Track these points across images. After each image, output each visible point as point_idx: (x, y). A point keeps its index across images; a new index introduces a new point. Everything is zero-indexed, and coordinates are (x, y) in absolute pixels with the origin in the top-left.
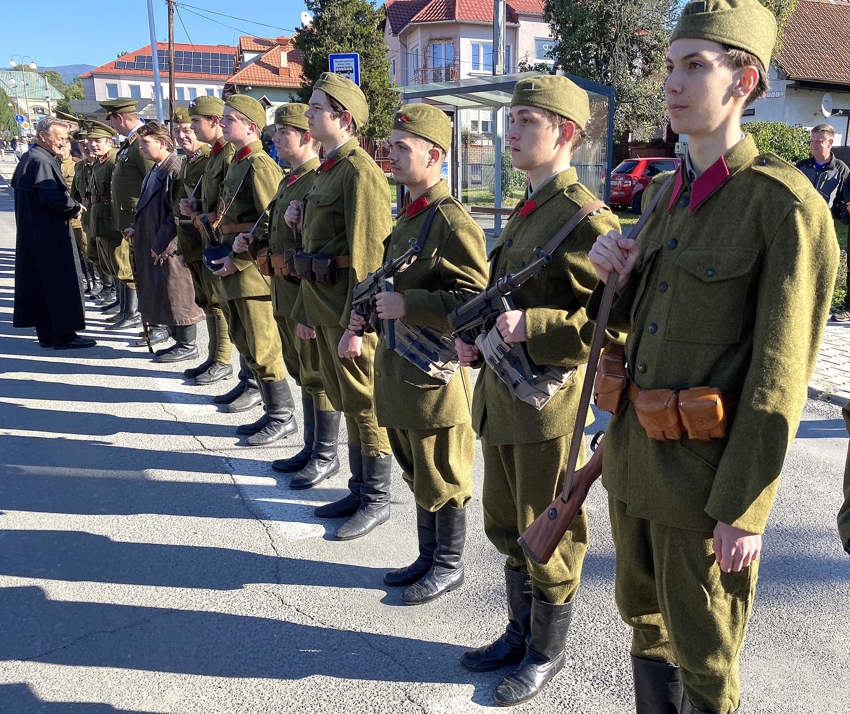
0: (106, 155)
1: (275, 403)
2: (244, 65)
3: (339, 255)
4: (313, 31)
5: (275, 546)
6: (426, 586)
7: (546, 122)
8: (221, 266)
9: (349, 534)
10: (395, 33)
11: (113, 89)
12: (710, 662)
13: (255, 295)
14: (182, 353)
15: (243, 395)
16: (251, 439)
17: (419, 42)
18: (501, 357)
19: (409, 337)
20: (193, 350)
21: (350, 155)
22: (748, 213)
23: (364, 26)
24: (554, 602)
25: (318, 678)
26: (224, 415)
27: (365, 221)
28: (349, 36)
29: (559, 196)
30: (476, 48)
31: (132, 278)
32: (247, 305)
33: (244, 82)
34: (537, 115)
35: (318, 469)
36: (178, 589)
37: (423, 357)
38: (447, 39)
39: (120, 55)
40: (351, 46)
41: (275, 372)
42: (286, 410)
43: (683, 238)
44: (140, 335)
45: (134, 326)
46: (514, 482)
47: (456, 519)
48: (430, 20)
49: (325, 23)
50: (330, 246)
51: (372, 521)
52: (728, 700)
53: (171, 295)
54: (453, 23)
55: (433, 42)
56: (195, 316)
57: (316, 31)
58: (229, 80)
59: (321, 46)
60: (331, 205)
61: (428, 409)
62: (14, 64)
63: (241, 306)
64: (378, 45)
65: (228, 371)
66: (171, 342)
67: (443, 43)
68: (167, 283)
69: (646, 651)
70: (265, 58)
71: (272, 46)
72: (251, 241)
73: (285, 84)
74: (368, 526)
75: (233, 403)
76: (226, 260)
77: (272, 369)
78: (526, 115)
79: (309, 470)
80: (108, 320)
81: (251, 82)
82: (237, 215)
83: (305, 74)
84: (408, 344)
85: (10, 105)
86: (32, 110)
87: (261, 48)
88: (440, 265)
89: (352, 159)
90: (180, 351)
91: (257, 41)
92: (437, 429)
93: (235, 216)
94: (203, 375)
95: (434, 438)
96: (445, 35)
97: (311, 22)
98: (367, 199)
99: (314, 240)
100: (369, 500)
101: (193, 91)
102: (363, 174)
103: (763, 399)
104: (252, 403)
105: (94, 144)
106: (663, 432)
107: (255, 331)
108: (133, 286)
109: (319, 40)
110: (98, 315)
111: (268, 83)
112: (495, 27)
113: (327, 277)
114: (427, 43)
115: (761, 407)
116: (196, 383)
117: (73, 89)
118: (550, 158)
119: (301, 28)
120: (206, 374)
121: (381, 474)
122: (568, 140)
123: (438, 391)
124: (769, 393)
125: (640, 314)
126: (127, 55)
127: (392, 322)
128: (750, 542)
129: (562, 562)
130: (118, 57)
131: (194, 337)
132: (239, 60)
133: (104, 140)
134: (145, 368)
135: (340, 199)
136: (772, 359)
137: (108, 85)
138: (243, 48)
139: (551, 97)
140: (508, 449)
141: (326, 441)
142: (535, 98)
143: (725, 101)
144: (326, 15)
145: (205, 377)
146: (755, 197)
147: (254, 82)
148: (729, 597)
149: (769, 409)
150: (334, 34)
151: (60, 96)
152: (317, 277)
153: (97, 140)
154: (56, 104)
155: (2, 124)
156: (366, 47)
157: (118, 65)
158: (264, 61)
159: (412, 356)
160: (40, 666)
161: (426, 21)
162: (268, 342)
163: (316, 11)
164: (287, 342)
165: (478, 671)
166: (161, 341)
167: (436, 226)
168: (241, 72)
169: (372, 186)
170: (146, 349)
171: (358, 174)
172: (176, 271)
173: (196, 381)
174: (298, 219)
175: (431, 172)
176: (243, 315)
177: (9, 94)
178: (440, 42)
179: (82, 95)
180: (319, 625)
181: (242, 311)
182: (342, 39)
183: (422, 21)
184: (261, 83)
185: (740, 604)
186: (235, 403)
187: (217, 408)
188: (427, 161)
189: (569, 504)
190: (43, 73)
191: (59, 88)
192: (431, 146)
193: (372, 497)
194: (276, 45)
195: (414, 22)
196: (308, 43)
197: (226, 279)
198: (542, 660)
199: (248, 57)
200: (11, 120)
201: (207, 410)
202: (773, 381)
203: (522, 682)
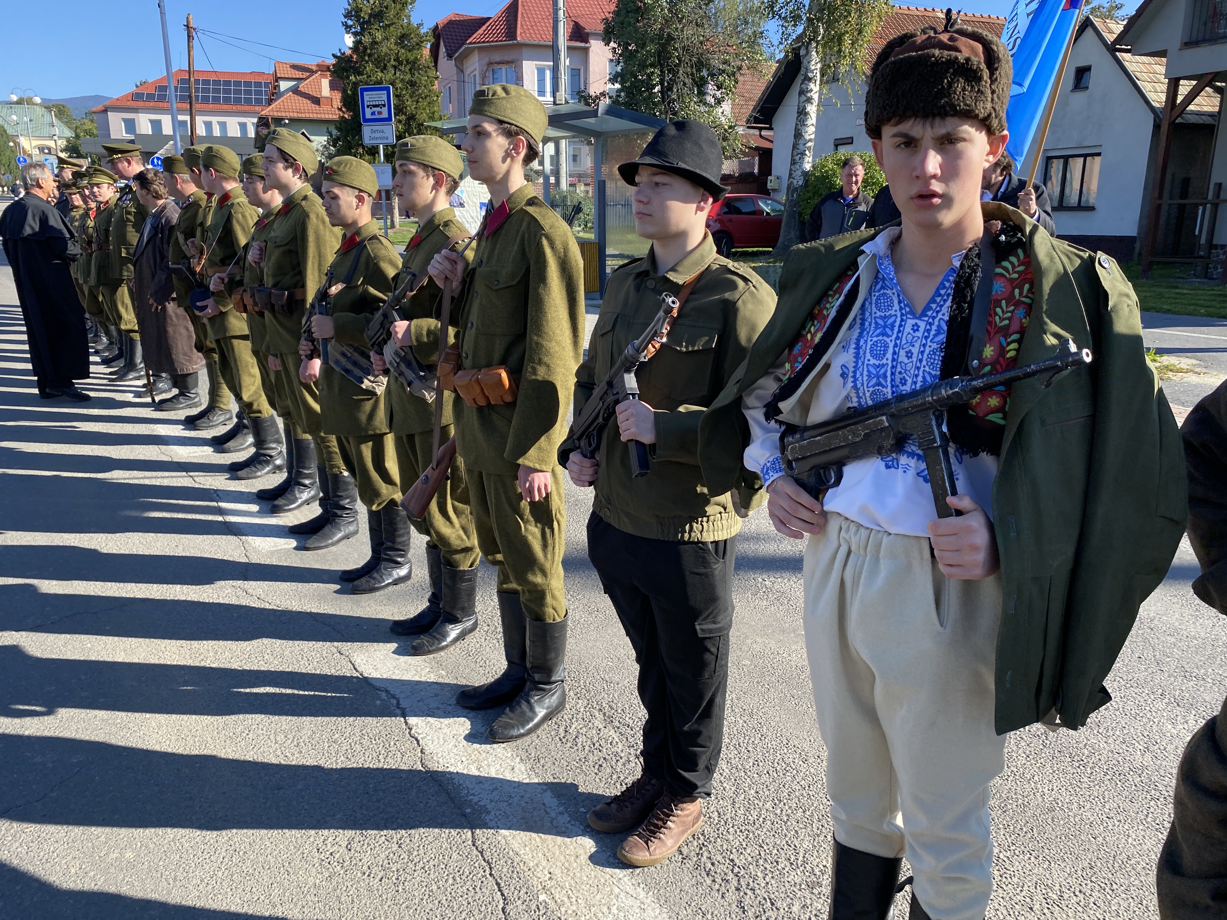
0: (107, 202)
1: (263, 438)
2: (281, 95)
3: (295, 288)
4: (352, 57)
5: (248, 554)
6: (374, 579)
7: (421, 173)
8: (206, 307)
9: (317, 545)
10: (450, 56)
11: (130, 125)
12: (531, 577)
13: (239, 334)
14: (183, 401)
15: (238, 436)
16: (240, 473)
17: (477, 65)
18: (398, 360)
19: (343, 354)
20: (195, 398)
21: (302, 200)
22: (518, 238)
23: (410, 51)
24: (458, 567)
25: (266, 641)
26: (218, 455)
27: (317, 257)
28: (393, 62)
29: (437, 230)
30: (541, 72)
31: (136, 328)
32: (231, 344)
33: (279, 114)
34: (413, 168)
35: (298, 496)
36: (155, 585)
37: (358, 372)
38: (508, 62)
39: (139, 84)
40: (395, 73)
41: (261, 408)
42: (274, 446)
43: (485, 260)
44: (144, 386)
45: (138, 378)
46: (418, 465)
47: (398, 518)
48: (488, 42)
49: (365, 48)
50: (287, 280)
51: (340, 535)
52: (551, 611)
53: (171, 343)
54: (514, 45)
55: (492, 67)
56: (196, 364)
57: (355, 57)
58: (263, 113)
59: (360, 74)
60: (286, 244)
61: (363, 418)
62: (14, 98)
63: (226, 345)
64: (426, 72)
65: (228, 416)
66: (175, 391)
67: (504, 67)
68: (166, 332)
69: (504, 586)
70: (303, 88)
71: (312, 72)
72: (226, 280)
73: (327, 116)
74: (336, 539)
75: (228, 444)
76: (210, 302)
77: (258, 405)
78: (405, 168)
79: (288, 495)
80: (111, 373)
81: (287, 114)
82: (219, 258)
83: (344, 105)
84: (343, 361)
85: (11, 144)
86: (37, 150)
87: (299, 74)
88: (366, 291)
89: (303, 203)
90: (181, 399)
91: (295, 67)
92: (372, 435)
93: (217, 259)
94: (203, 420)
95: (370, 444)
96: (506, 58)
97: (350, 48)
98: (318, 238)
99: (274, 276)
100: (336, 516)
101: (223, 125)
102: (313, 216)
103: (534, 372)
104: (248, 444)
105: (96, 189)
106: (474, 399)
107: (240, 368)
108: (137, 337)
109: (360, 67)
110: (102, 369)
111: (307, 115)
112: (554, 48)
113: (285, 308)
114: (485, 68)
115: (533, 377)
116: (195, 429)
117: (84, 124)
118: (429, 201)
119: (339, 54)
120: (205, 420)
121: (345, 490)
122: (441, 186)
123: (372, 402)
124: (538, 367)
125: (465, 316)
126: (146, 86)
127: (326, 341)
128: (539, 477)
129: (461, 532)
130: (137, 86)
131: (196, 385)
132: (275, 89)
133: (106, 185)
134: (145, 416)
135: (294, 239)
136: (537, 344)
137: (125, 120)
138: (279, 75)
139: (423, 153)
140: (411, 438)
141: (304, 468)
142: (411, 155)
143: (504, 160)
144: (366, 39)
145: (205, 422)
146: (522, 229)
147: (291, 114)
148: (539, 525)
149: (539, 378)
150: (376, 60)
151: (69, 133)
152: (276, 307)
153: (98, 185)
154: (65, 143)
155: (2, 167)
156: (413, 75)
157: (137, 96)
158: (302, 90)
159: (347, 371)
160: (32, 634)
161: (484, 42)
162: (253, 379)
163: (355, 34)
164: (265, 375)
165: (403, 635)
166: (165, 391)
167: (363, 259)
168: (277, 103)
169: (321, 227)
170: (149, 400)
171: (308, 216)
172: (174, 319)
173: (195, 426)
174: (261, 258)
175: (360, 214)
176: (229, 353)
177: (10, 131)
178: (500, 66)
179: (95, 132)
180: (275, 608)
181: (228, 349)
182: (385, 65)
183: (479, 42)
184: (300, 115)
185: (548, 531)
186: (230, 444)
187: (212, 450)
188: (355, 205)
189: (437, 471)
190: (48, 106)
191: (68, 124)
192: (356, 192)
193: (339, 512)
194: (316, 72)
195: (470, 43)
196: (347, 71)
197: (211, 319)
198: (454, 620)
199: (284, 85)
200: (13, 162)
201: (202, 452)
202: (540, 359)
203: (434, 637)
